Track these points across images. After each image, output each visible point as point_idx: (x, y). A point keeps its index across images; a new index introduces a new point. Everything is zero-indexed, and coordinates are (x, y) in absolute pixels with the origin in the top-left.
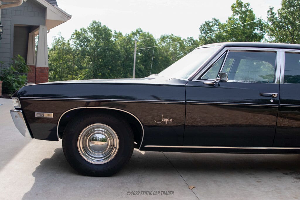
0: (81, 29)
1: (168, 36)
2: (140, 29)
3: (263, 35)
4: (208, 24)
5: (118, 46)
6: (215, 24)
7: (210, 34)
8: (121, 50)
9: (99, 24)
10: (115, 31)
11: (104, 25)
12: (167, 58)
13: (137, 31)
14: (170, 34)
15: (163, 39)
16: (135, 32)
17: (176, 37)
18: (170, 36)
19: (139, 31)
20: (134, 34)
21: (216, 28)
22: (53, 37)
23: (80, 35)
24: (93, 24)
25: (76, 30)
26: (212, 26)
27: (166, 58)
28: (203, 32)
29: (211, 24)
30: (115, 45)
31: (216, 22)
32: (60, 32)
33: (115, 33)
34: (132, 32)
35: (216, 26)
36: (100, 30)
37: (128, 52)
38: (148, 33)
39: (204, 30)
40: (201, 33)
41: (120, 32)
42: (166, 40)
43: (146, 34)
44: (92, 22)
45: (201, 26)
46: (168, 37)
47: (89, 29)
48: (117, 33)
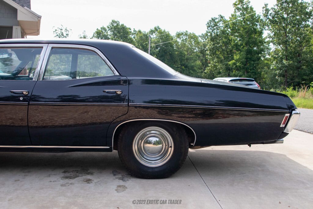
0: (101, 28)
1: (183, 32)
2: (158, 27)
3: (262, 30)
4: (214, 20)
5: (135, 43)
6: (221, 20)
7: (217, 30)
8: (139, 47)
9: (118, 23)
10: (134, 29)
11: (122, 24)
12: (183, 53)
13: (155, 28)
14: (185, 31)
15: (179, 35)
16: (154, 29)
17: (190, 33)
18: (185, 32)
19: (157, 28)
20: (152, 32)
21: (221, 24)
22: (79, 35)
23: (100, 33)
24: (112, 23)
25: (97, 29)
26: (218, 22)
27: (181, 53)
28: (209, 28)
29: (217, 20)
30: (133, 42)
31: (221, 19)
32: (85, 31)
33: (134, 31)
34: (151, 29)
35: (221, 23)
36: (118, 29)
37: (145, 48)
38: (164, 30)
39: (210, 26)
40: (208, 29)
41: (140, 30)
42: (182, 36)
43: (162, 31)
44: (111, 21)
45: (207, 23)
46: (183, 34)
47: (108, 27)
48: (136, 31)
